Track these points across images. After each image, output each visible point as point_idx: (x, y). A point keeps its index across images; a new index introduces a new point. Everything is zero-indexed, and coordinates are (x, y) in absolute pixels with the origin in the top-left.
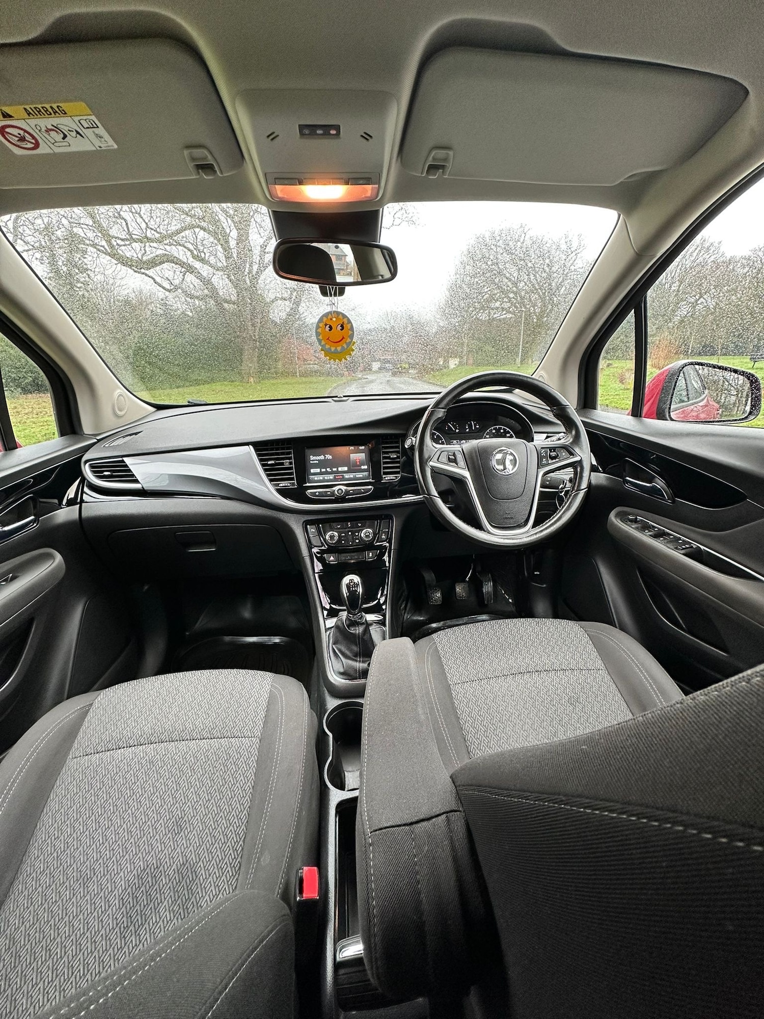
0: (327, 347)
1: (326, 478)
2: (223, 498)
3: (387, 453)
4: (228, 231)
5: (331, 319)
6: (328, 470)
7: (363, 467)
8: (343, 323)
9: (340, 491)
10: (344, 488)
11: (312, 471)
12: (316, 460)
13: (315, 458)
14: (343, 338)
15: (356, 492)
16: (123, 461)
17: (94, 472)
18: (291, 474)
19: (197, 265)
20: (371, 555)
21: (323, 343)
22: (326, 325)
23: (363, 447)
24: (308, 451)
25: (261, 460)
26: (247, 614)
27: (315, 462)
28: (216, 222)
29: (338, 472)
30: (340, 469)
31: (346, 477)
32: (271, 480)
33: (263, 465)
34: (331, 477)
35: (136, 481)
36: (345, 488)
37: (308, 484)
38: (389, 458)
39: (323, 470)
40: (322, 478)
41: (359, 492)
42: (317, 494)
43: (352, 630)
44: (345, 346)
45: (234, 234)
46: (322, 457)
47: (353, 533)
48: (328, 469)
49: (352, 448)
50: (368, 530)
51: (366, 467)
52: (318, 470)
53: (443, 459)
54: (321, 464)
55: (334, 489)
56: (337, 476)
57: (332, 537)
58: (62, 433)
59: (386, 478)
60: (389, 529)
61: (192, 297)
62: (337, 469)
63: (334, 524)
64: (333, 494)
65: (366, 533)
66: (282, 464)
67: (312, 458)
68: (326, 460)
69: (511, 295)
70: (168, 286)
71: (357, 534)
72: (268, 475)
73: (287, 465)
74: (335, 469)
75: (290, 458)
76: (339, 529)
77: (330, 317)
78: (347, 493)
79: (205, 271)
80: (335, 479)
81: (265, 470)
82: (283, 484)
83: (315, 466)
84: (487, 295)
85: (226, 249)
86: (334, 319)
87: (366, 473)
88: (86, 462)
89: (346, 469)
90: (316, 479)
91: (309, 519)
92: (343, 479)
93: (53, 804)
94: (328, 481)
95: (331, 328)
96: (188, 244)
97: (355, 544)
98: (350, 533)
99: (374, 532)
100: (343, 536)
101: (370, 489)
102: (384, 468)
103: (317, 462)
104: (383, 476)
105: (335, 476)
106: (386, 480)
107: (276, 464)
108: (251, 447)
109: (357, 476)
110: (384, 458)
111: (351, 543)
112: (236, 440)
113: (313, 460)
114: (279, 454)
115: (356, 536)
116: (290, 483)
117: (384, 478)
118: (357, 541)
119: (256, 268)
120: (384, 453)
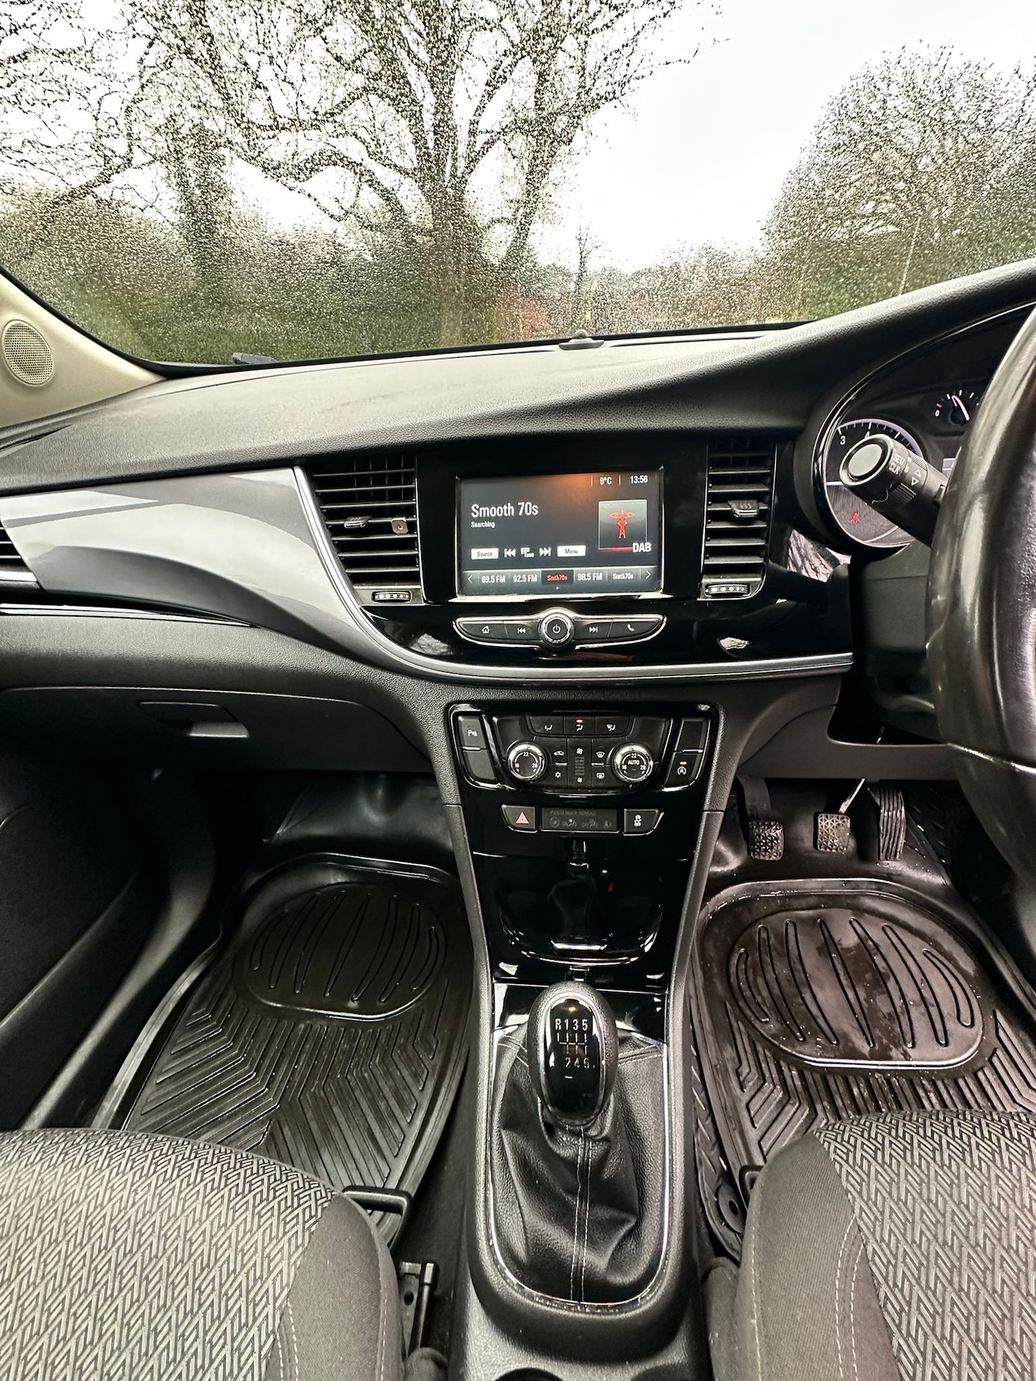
1: (516, 580)
3: (724, 498)
4: (419, 98)
7: (638, 548)
9: (557, 629)
10: (567, 616)
11: (476, 554)
12: (490, 519)
13: (484, 511)
15: (608, 631)
18: (411, 561)
20: (637, 822)
23: (644, 479)
24: (465, 487)
25: (327, 515)
27: (488, 524)
29: (554, 560)
30: (562, 551)
31: (581, 577)
32: (352, 580)
33: (334, 531)
36: (573, 615)
37: (459, 599)
38: (728, 516)
39: (510, 553)
40: (503, 580)
41: (619, 633)
42: (486, 631)
46: (508, 510)
47: (590, 754)
48: (525, 551)
49: (605, 480)
51: (646, 547)
52: (493, 553)
54: (506, 533)
55: (541, 615)
56: (554, 573)
57: (524, 760)
59: (714, 590)
60: (701, 749)
61: (371, 227)
62: (554, 552)
63: (533, 720)
64: (532, 634)
65: (630, 756)
66: (387, 528)
67: (477, 511)
68: (518, 520)
69: (901, 185)
70: (338, 212)
71: (599, 756)
73: (401, 532)
74: (545, 551)
75: (409, 511)
76: (548, 734)
78: (580, 632)
80: (545, 582)
81: (339, 547)
82: (385, 593)
83: (485, 539)
84: (853, 190)
85: (418, 140)
87: (645, 570)
89: (580, 550)
90: (485, 580)
92: (569, 583)
94: (522, 589)
97: (591, 784)
98: (580, 751)
99: (654, 755)
100: (559, 759)
101: (657, 624)
102: (713, 552)
103: (493, 525)
104: (705, 581)
105: (544, 575)
106: (714, 595)
107: (370, 529)
108: (298, 471)
109: (616, 577)
110: (715, 516)
111: (580, 780)
112: (255, 450)
113: (479, 520)
114: (379, 496)
115: (600, 760)
116: (408, 591)
117: (707, 586)
118: (600, 776)
119: (462, 164)
120: (715, 498)
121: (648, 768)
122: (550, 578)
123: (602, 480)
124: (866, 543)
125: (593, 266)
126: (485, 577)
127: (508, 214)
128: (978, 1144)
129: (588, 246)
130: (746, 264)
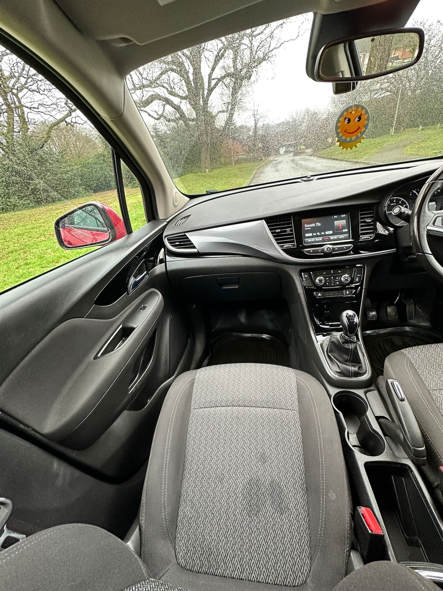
0: (344, 138)
1: (316, 240)
2: (244, 256)
3: (363, 218)
4: (187, 69)
5: (351, 113)
6: (318, 234)
7: (344, 231)
8: (361, 114)
9: (329, 249)
10: (331, 246)
11: (307, 235)
12: (309, 227)
13: (308, 226)
14: (359, 128)
15: (340, 249)
16: (185, 235)
17: (170, 243)
18: (293, 238)
19: (171, 98)
20: (348, 293)
21: (340, 135)
22: (345, 119)
23: (344, 215)
24: (303, 221)
25: (271, 230)
26: (243, 319)
27: (309, 228)
28: (181, 64)
29: (325, 235)
30: (327, 233)
31: (332, 238)
32: (278, 243)
33: (272, 233)
34: (321, 239)
35: (194, 247)
37: (304, 245)
38: (365, 222)
39: (315, 234)
40: (313, 240)
41: (342, 249)
42: (311, 251)
43: (346, 346)
44: (359, 135)
45: (191, 71)
46: (313, 225)
47: (335, 278)
50: (346, 275)
51: (346, 230)
52: (311, 235)
53: (439, 223)
54: (313, 230)
55: (324, 247)
56: (325, 238)
57: (320, 281)
58: (149, 220)
59: (363, 238)
60: (361, 274)
61: (169, 121)
62: (325, 233)
63: (321, 272)
64: (323, 251)
65: (345, 277)
66: (285, 231)
67: (306, 226)
68: (316, 227)
70: (156, 116)
71: (337, 278)
72: (276, 240)
73: (289, 232)
74: (323, 233)
75: (291, 227)
76: (324, 274)
77: (350, 110)
78: (333, 249)
79: (176, 100)
80: (323, 241)
81: (274, 236)
82: (286, 246)
83: (308, 231)
85: (188, 83)
86: (353, 112)
87: (347, 235)
88: (166, 237)
89: (331, 232)
90: (309, 241)
91: (303, 268)
92: (330, 240)
93: (191, 434)
94: (318, 242)
95: (349, 120)
96: (165, 84)
97: (336, 285)
98: (332, 278)
99: (351, 277)
100: (327, 280)
101: (350, 247)
102: (362, 230)
103: (310, 228)
104: (361, 236)
105: (323, 238)
106: (363, 239)
107: (281, 232)
108: (264, 221)
109: (340, 237)
110: (362, 222)
111: (333, 284)
112: (254, 217)
113: (307, 228)
114: (284, 224)
115: (337, 279)
116: (292, 245)
117: (361, 237)
118: (338, 283)
119: (206, 92)
120: (361, 218)
121: (349, 280)
122: (324, 239)
123: (335, 217)
124: (397, 225)
125: (260, 124)
126: (309, 240)
127: (225, 109)
128: (435, 364)
129: (258, 117)
130: (325, 116)
